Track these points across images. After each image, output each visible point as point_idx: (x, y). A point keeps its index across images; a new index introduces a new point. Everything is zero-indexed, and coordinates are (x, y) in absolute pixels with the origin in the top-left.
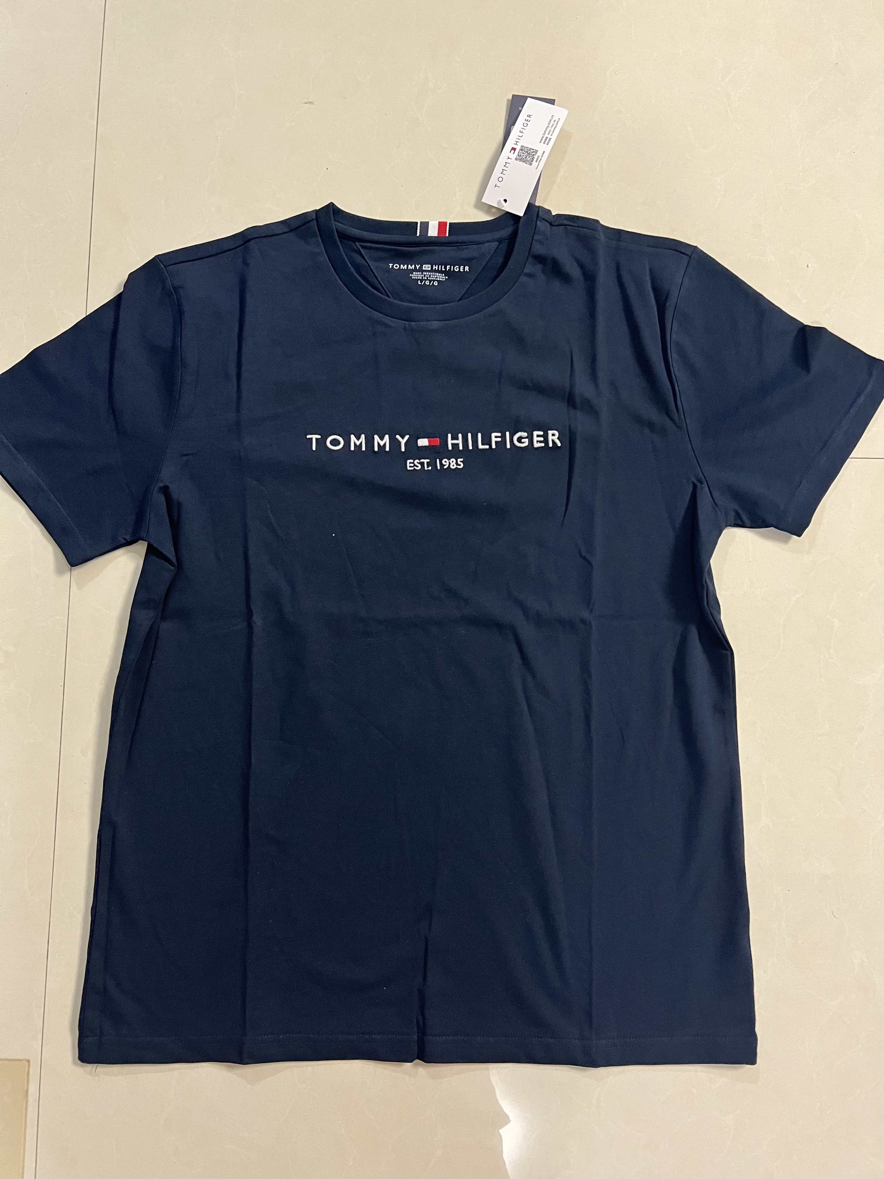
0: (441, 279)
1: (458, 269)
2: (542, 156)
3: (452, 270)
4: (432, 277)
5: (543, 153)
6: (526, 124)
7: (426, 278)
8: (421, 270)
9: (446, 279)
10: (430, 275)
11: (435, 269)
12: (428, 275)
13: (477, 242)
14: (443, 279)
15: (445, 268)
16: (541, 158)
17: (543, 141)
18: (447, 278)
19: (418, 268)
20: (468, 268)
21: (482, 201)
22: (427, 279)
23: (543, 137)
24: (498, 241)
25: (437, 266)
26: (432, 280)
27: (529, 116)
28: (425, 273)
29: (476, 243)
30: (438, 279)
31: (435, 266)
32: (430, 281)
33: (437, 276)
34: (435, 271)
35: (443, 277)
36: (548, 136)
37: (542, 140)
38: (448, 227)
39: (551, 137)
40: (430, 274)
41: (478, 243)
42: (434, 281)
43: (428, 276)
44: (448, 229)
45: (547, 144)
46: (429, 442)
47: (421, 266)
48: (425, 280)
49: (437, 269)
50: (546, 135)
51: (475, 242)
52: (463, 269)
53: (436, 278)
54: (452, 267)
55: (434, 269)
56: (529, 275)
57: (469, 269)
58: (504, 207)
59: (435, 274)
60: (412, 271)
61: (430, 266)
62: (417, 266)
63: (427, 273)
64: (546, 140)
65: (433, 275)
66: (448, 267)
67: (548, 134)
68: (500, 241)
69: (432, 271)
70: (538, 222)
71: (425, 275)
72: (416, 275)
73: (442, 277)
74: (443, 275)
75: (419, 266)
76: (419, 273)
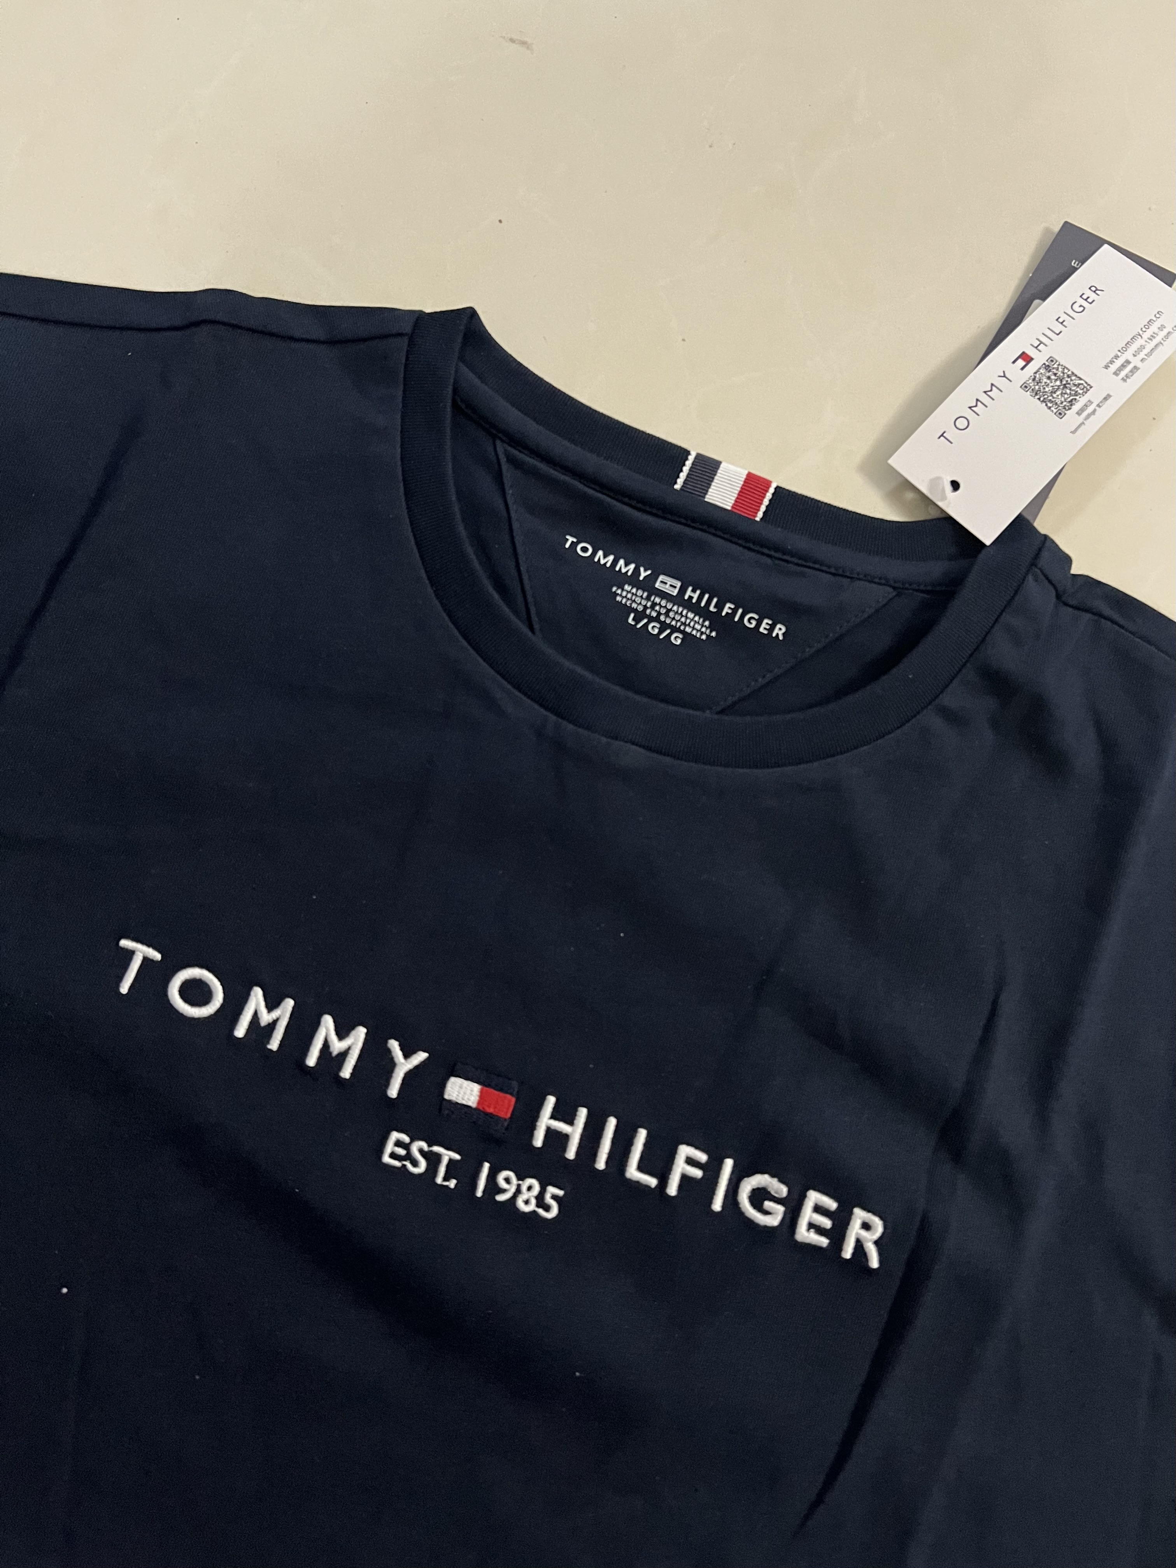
0: (694, 632)
1: (754, 623)
2: (1098, 406)
3: (736, 619)
4: (674, 619)
5: (1106, 399)
6: (1081, 306)
7: (654, 614)
8: (648, 586)
9: (708, 636)
10: (669, 611)
11: (691, 598)
12: (665, 607)
13: (836, 569)
14: (702, 633)
15: (720, 606)
16: (1095, 410)
17: (1114, 367)
18: (714, 634)
19: (641, 578)
20: (784, 630)
21: (890, 461)
22: (657, 619)
23: (1117, 357)
24: (894, 588)
25: (698, 592)
26: (669, 626)
27: (1093, 289)
28: (657, 600)
29: (833, 570)
30: (688, 630)
31: (694, 591)
32: (664, 626)
33: (688, 621)
34: (688, 605)
35: (704, 629)
36: (1131, 358)
37: (1112, 362)
38: (769, 496)
39: (1139, 364)
40: (669, 606)
41: (838, 573)
42: (674, 629)
43: (663, 611)
44: (766, 502)
45: (1124, 380)
46: (482, 1096)
47: (652, 578)
48: (651, 619)
49: (694, 601)
50: (1128, 355)
51: (829, 567)
52: (768, 627)
53: (684, 624)
54: (740, 611)
55: (686, 597)
56: (952, 717)
57: (784, 634)
58: (946, 502)
59: (684, 613)
60: (622, 580)
61: (678, 584)
62: (642, 569)
63: (663, 603)
64: (1123, 366)
65: (677, 613)
66: (728, 608)
67: (1134, 355)
68: (900, 588)
69: (679, 600)
70: (1030, 578)
71: (654, 604)
72: (629, 596)
73: (699, 628)
74: (707, 623)
75: (649, 572)
76: (640, 593)
